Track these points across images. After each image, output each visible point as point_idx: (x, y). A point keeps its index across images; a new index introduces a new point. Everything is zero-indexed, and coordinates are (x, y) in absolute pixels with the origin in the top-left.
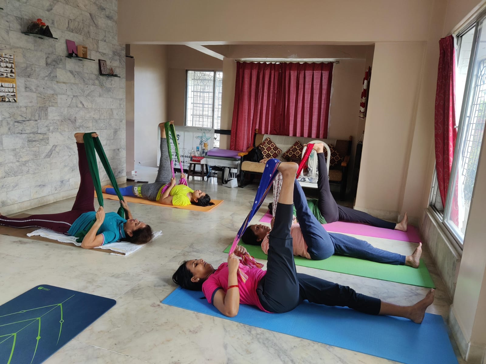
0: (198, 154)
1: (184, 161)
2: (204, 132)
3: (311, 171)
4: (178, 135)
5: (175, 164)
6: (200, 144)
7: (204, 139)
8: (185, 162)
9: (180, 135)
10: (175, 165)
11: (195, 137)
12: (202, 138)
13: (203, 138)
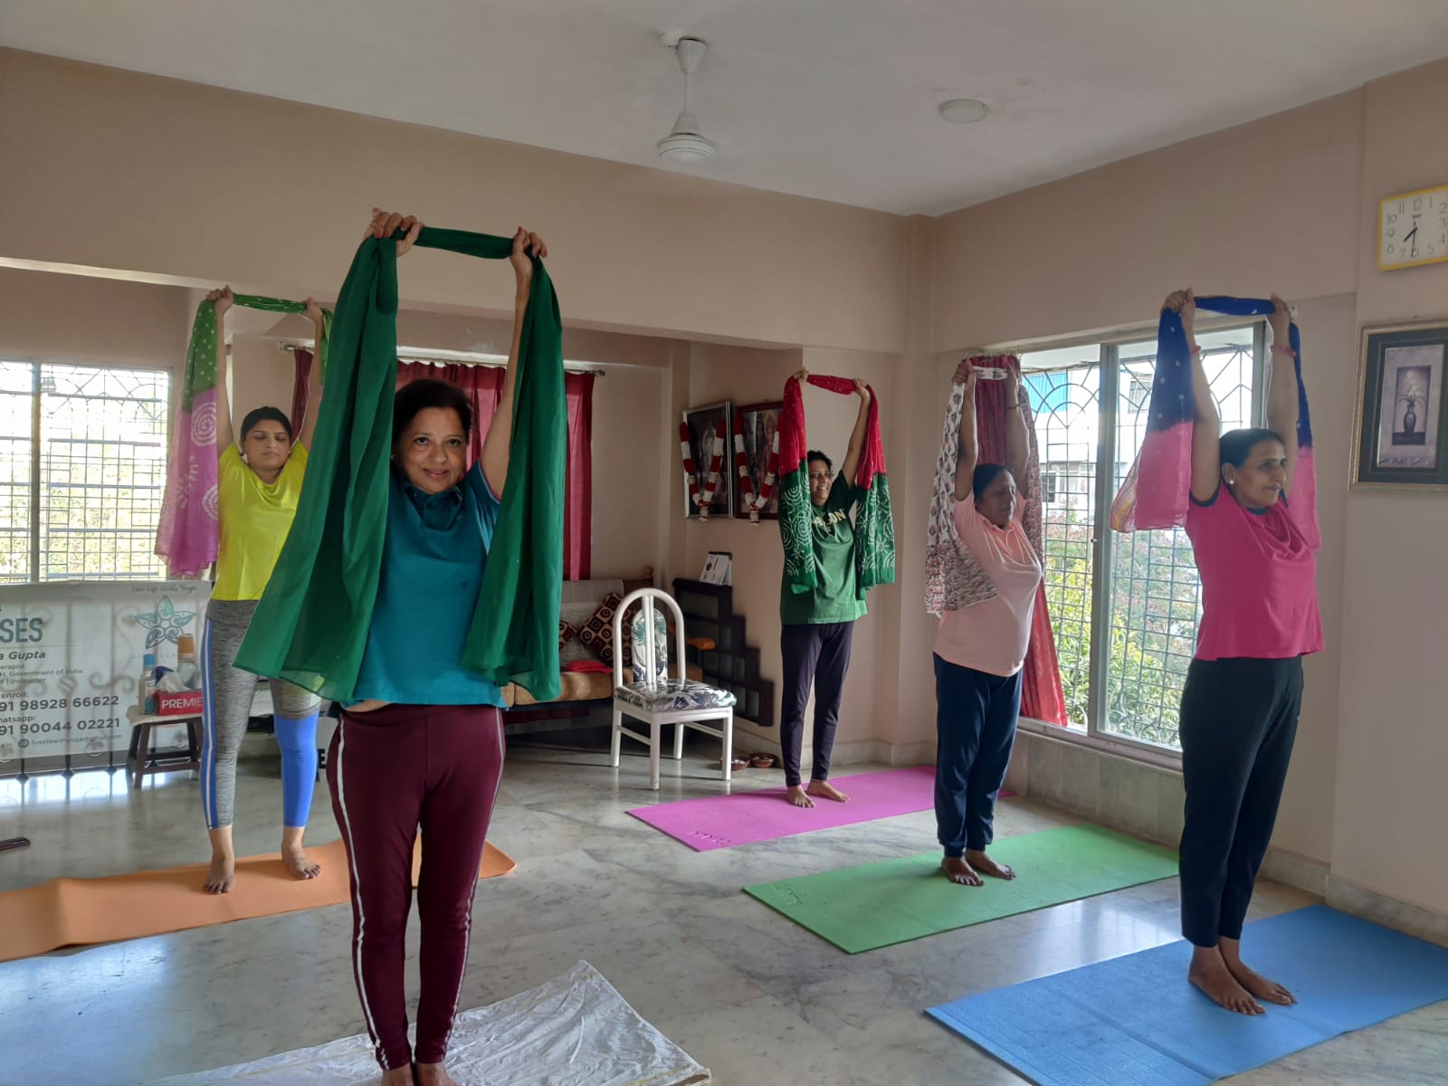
0: (176, 683)
1: (68, 724)
2: (165, 597)
3: (645, 677)
4: (33, 620)
5: (23, 740)
6: (148, 642)
7: (165, 624)
8: (74, 725)
9: (45, 620)
10: (23, 747)
11: (124, 620)
12: (156, 622)
13: (162, 620)
